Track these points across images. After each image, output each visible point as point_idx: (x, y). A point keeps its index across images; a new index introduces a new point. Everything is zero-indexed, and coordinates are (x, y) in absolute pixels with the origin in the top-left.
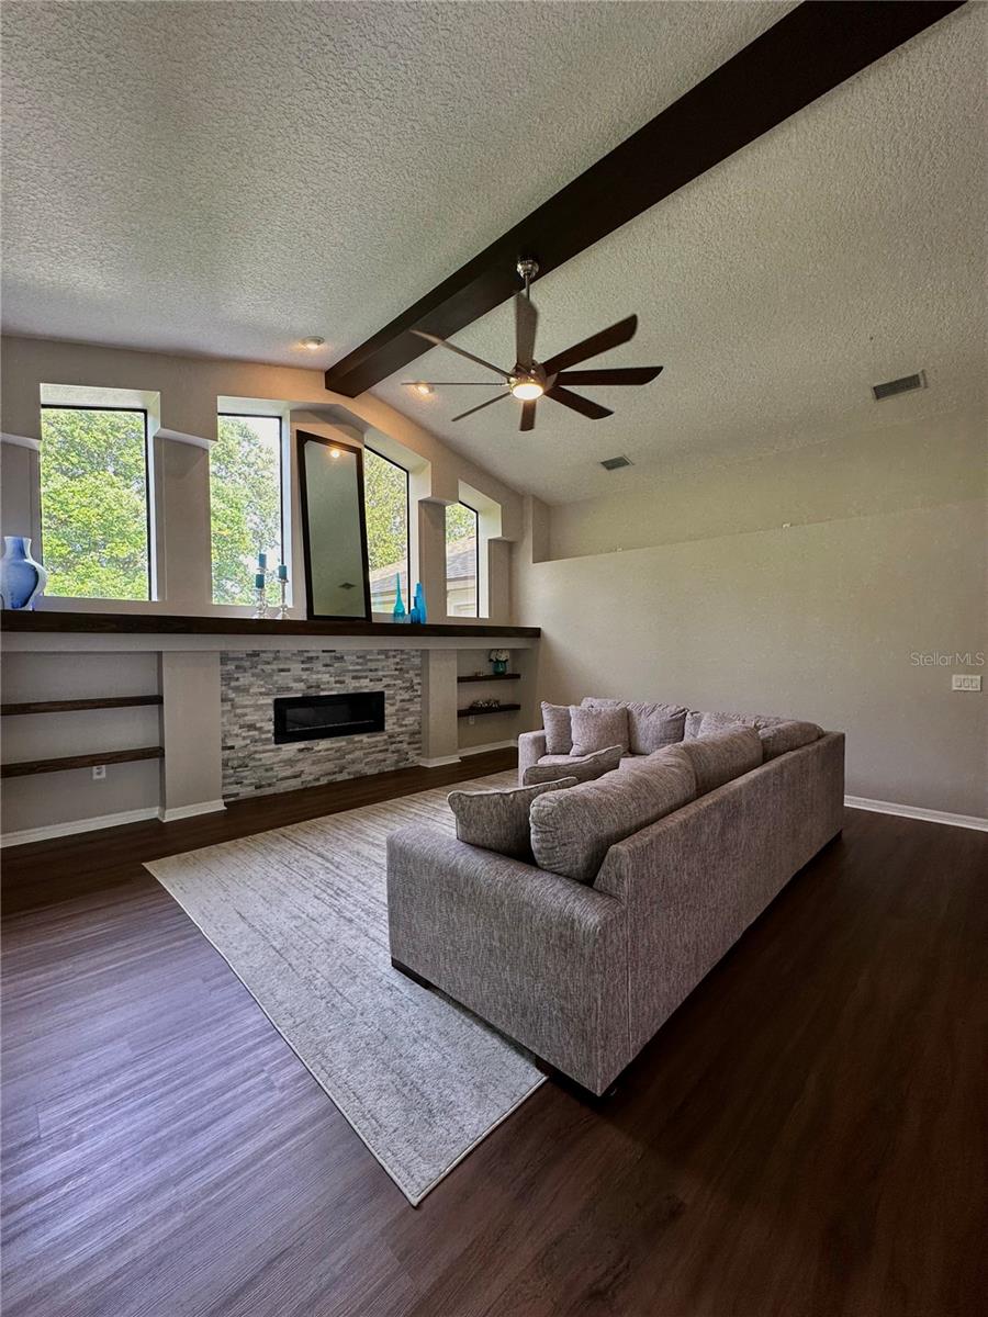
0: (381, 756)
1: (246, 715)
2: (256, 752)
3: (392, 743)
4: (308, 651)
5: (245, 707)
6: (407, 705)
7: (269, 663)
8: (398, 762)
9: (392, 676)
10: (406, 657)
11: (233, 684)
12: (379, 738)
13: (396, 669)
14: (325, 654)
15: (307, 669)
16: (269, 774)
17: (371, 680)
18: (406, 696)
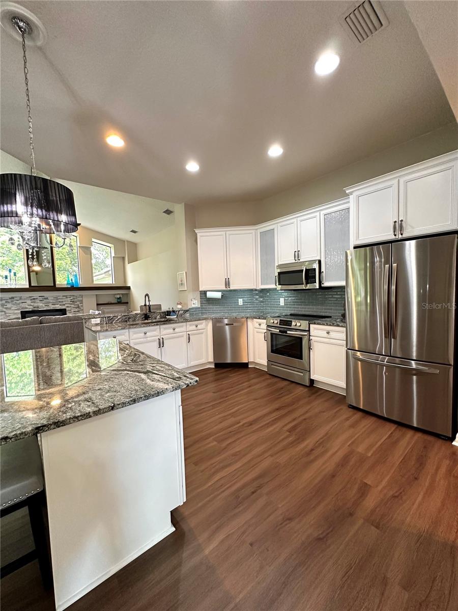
4: (33, 297)
9: (69, 304)
10: (75, 297)
13: (71, 302)
14: (40, 297)
15: (33, 302)
17: (60, 305)
18: (76, 310)
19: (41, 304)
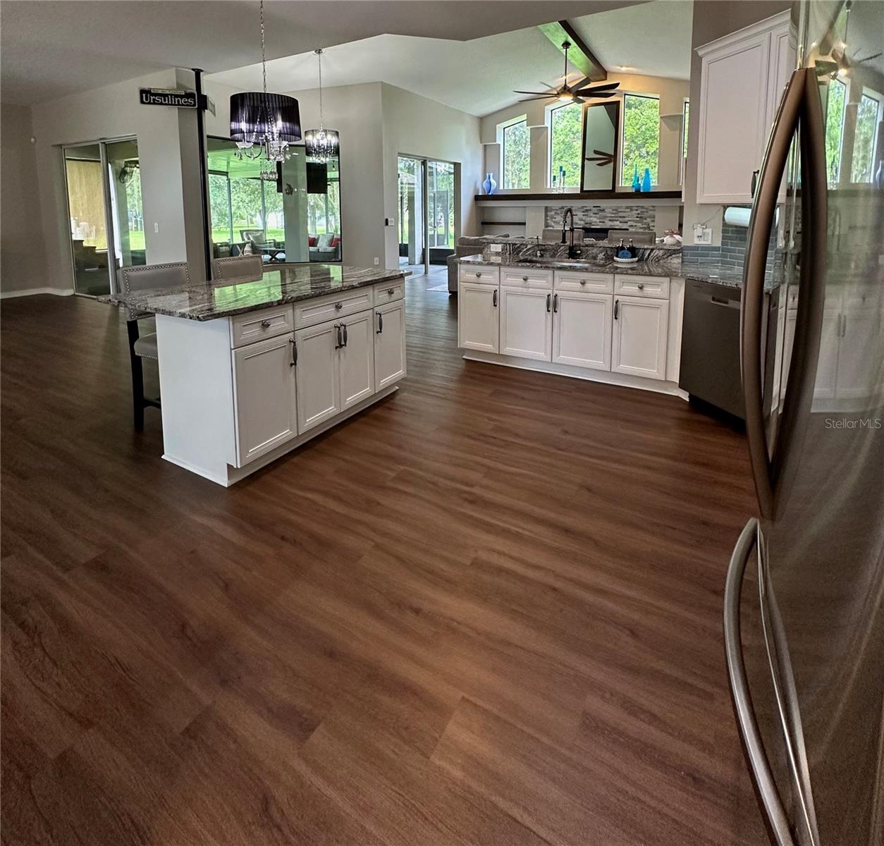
4: (586, 207)
10: (645, 210)
13: (637, 217)
14: (595, 208)
15: (585, 215)
17: (621, 222)
19: (595, 220)
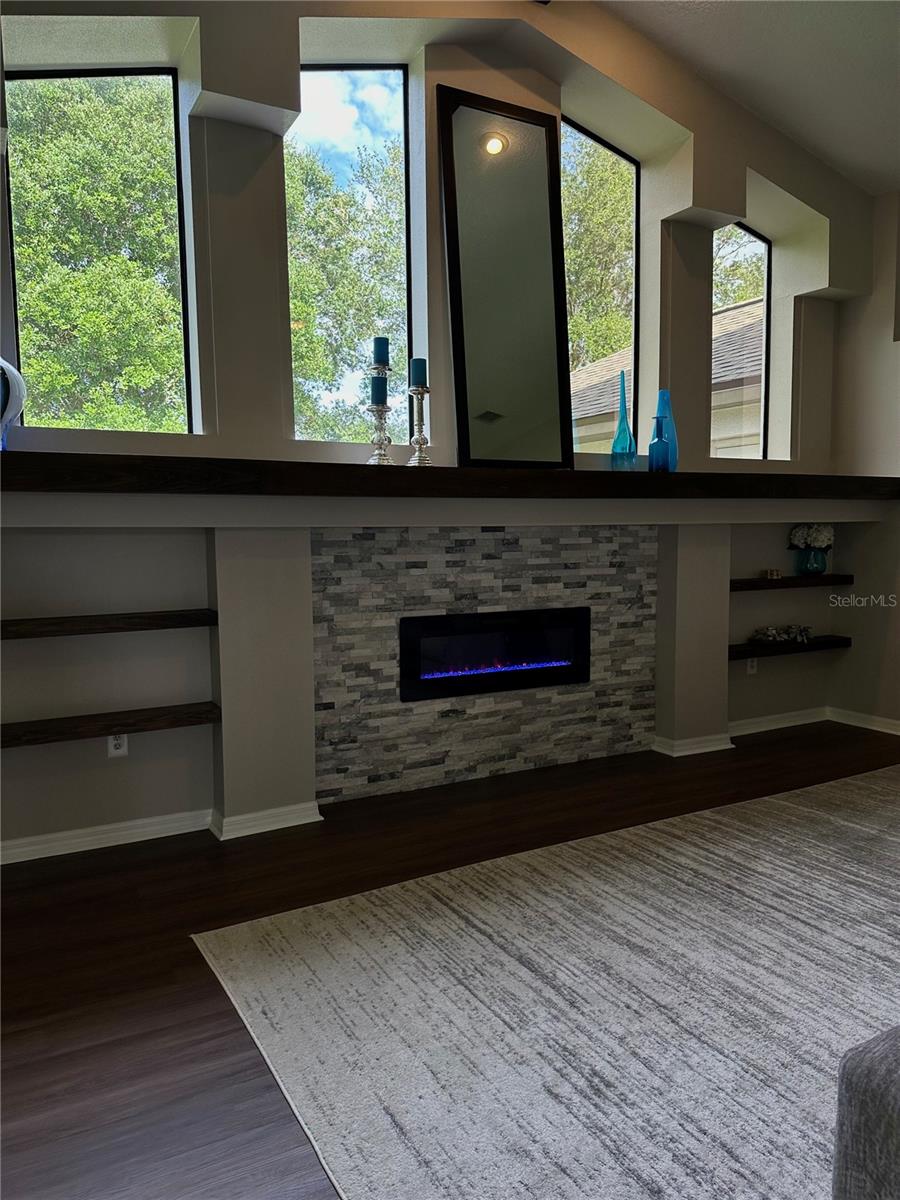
0: (581, 730)
1: (351, 647)
2: (370, 715)
3: (602, 706)
4: (455, 529)
5: (352, 632)
6: (632, 634)
7: (389, 552)
8: (613, 741)
9: (602, 578)
10: (629, 540)
11: (332, 589)
12: (580, 695)
13: (612, 565)
14: (489, 535)
15: (455, 564)
16: (391, 756)
17: (566, 586)
18: (630, 618)
